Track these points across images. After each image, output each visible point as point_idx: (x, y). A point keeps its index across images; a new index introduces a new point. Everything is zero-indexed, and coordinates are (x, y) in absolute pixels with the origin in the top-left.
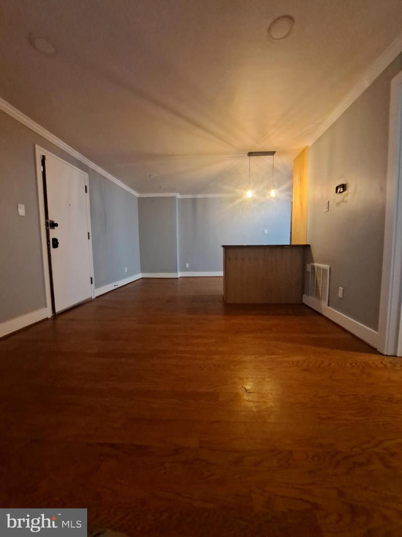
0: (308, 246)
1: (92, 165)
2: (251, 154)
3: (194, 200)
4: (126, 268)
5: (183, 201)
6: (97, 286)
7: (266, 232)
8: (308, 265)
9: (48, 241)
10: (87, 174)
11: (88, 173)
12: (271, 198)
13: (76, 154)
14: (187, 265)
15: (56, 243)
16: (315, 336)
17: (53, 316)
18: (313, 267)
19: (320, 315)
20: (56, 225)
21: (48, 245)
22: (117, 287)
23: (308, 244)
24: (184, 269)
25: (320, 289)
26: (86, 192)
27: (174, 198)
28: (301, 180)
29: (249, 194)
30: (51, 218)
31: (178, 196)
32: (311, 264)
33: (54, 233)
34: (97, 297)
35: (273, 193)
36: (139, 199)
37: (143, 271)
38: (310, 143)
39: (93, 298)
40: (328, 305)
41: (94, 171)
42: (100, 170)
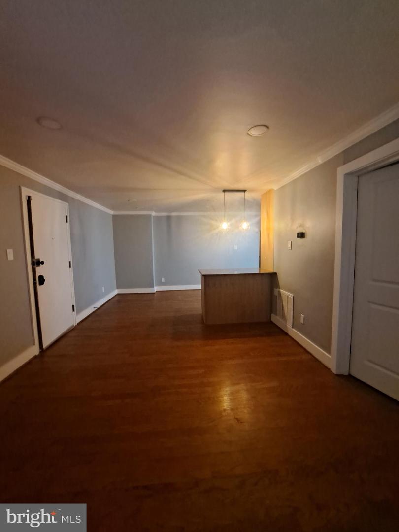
0: (275, 274)
1: (71, 194)
2: (224, 191)
3: (169, 218)
4: (103, 288)
5: (158, 218)
6: (78, 313)
7: (236, 247)
8: (275, 289)
9: (34, 279)
10: (67, 204)
11: (68, 202)
12: (244, 229)
13: (57, 187)
14: (163, 280)
15: (42, 280)
16: (284, 359)
17: (40, 352)
18: (279, 292)
19: (286, 334)
20: (43, 263)
21: (35, 284)
22: (95, 309)
23: (275, 271)
24: (160, 283)
25: (286, 312)
26: (67, 221)
27: (150, 216)
28: (268, 214)
29: (225, 226)
30: (36, 257)
31: (153, 214)
32: (277, 289)
33: (40, 271)
34: (78, 324)
35: (245, 225)
36: (114, 216)
37: (118, 287)
38: (275, 187)
39: (75, 325)
40: (293, 327)
41: (73, 199)
42: (79, 197)
